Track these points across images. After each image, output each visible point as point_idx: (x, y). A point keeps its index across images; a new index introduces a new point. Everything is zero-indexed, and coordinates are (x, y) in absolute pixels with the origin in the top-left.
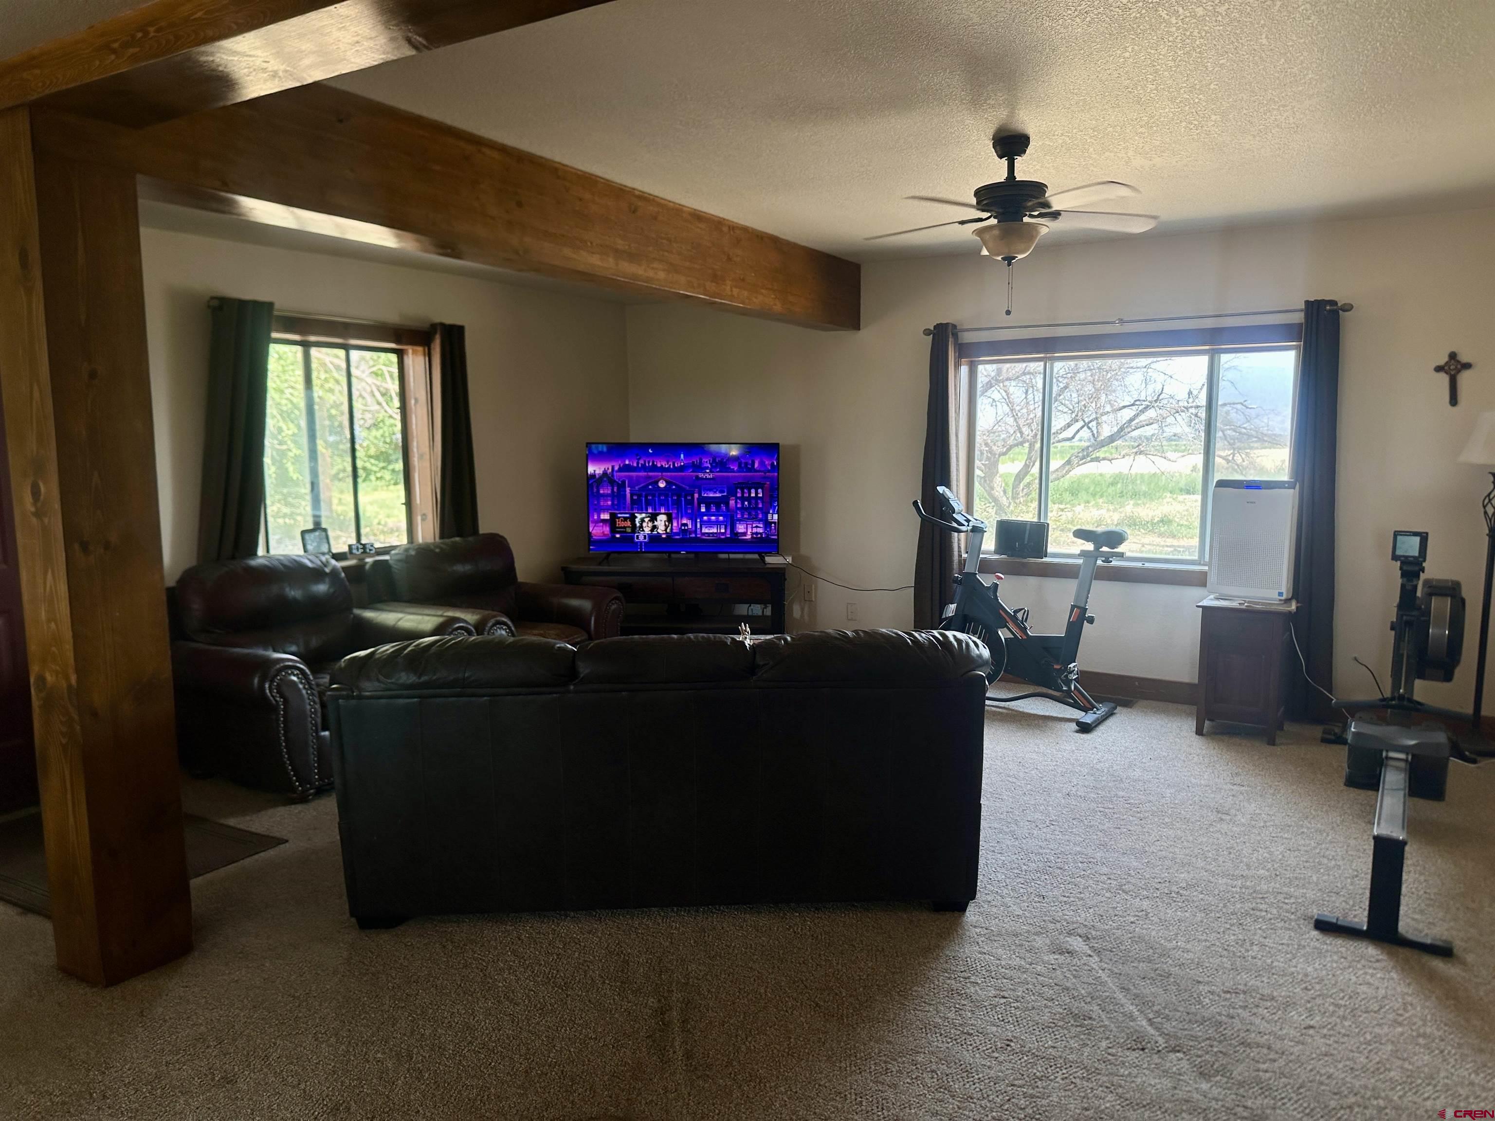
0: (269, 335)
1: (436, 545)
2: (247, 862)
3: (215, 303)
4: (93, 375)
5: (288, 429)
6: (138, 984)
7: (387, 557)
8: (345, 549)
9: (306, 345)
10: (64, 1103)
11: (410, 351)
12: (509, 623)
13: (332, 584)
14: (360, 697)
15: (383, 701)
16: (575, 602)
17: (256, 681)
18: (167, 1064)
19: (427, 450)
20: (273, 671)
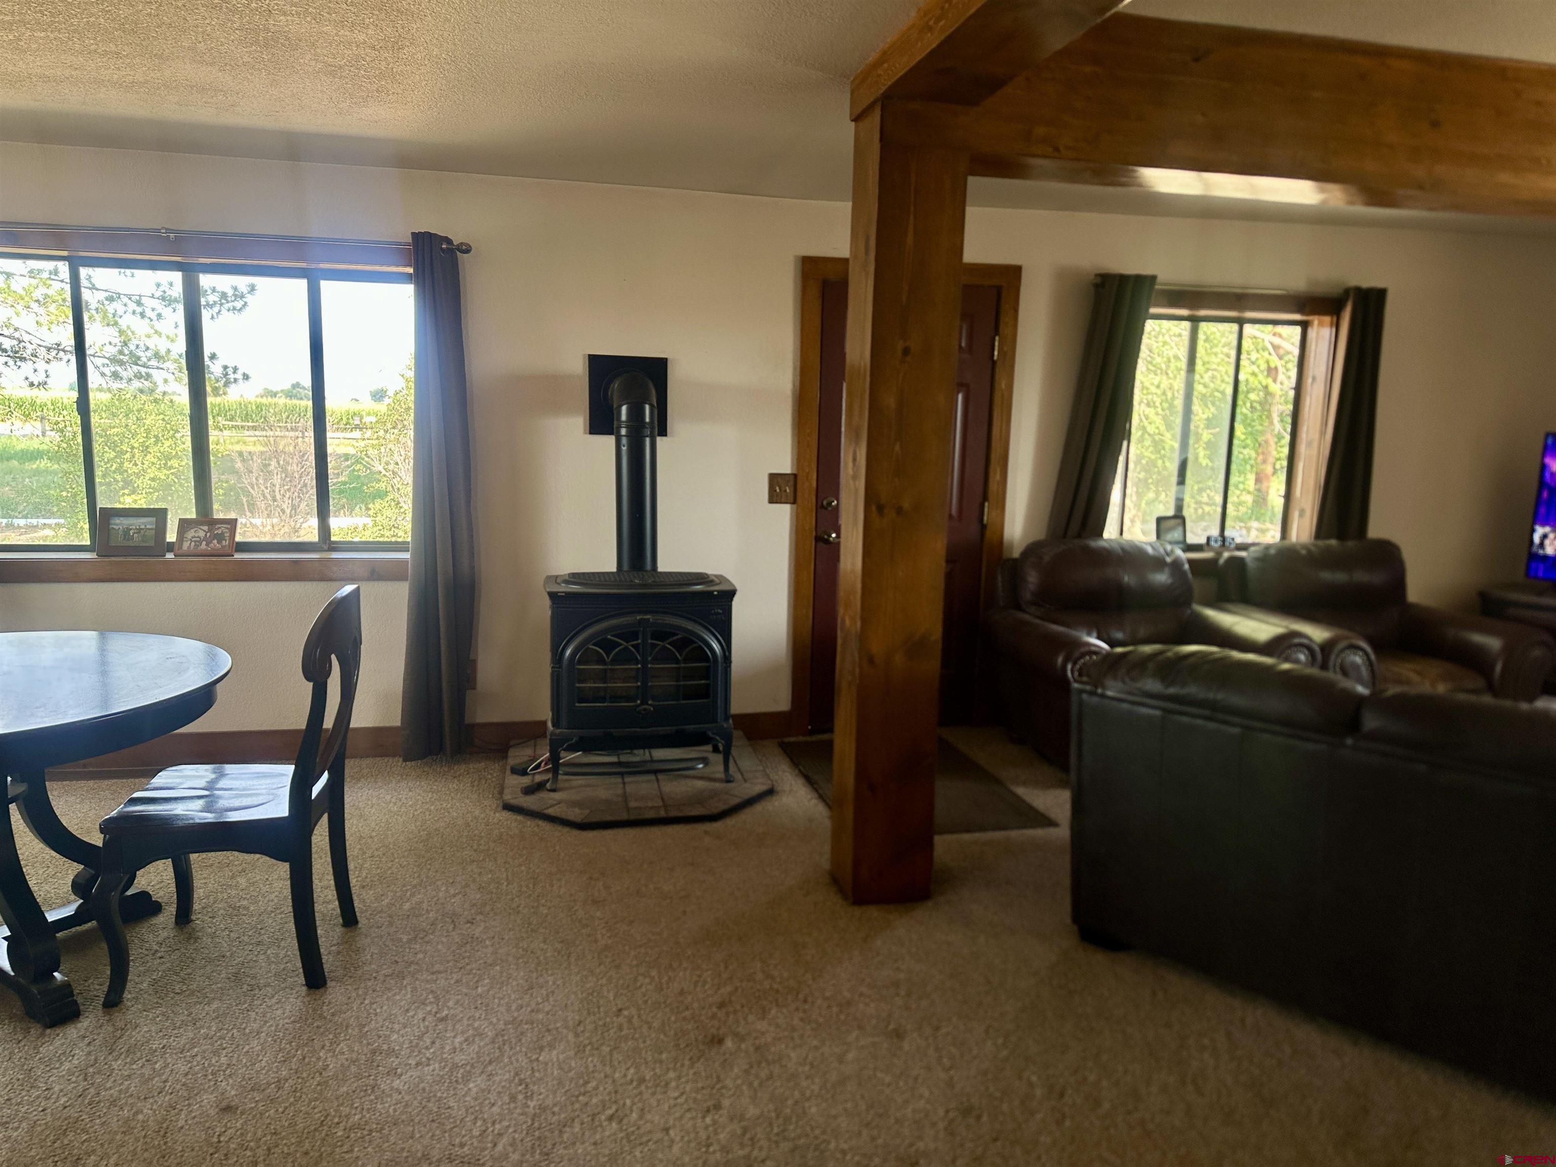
0: (1147, 309)
1: (1304, 547)
2: (1014, 834)
3: (1099, 280)
4: (906, 351)
5: (1203, 413)
6: (873, 912)
7: (1243, 554)
8: (1202, 540)
9: (1195, 321)
10: (777, 991)
11: (1316, 323)
12: (1369, 649)
13: (1172, 575)
14: (1103, 696)
15: (1125, 706)
16: (1478, 638)
17: (1060, 660)
18: (861, 995)
19: (1316, 436)
20: (1076, 654)
